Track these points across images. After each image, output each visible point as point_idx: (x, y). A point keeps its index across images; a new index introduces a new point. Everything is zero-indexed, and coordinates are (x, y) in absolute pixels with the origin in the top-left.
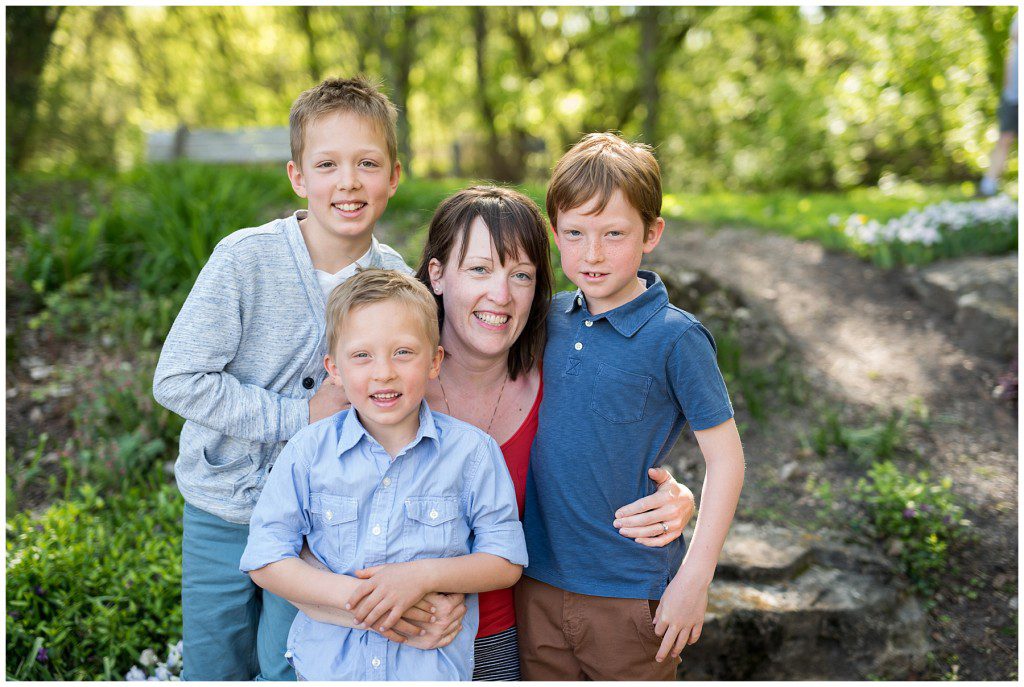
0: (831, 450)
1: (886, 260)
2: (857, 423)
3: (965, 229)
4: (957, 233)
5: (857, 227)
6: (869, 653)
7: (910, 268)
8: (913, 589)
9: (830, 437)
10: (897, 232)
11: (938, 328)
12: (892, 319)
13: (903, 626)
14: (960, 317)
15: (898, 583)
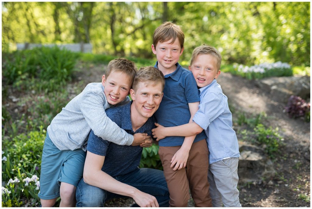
0: (242, 124)
1: (250, 78)
2: (248, 117)
3: (271, 70)
4: (269, 71)
5: (241, 69)
6: (260, 172)
7: (257, 80)
8: (270, 157)
9: (242, 121)
10: (253, 70)
11: (266, 95)
12: (253, 93)
13: (268, 165)
14: (272, 92)
15: (266, 155)
